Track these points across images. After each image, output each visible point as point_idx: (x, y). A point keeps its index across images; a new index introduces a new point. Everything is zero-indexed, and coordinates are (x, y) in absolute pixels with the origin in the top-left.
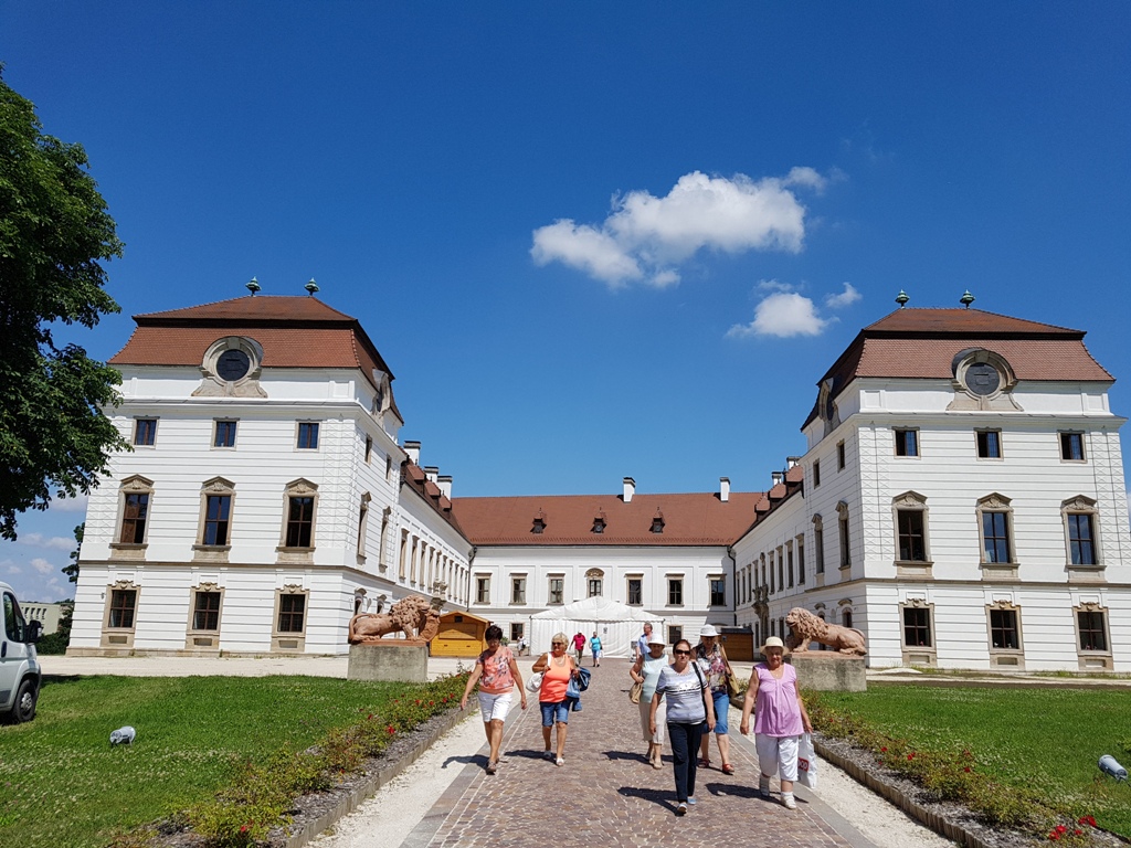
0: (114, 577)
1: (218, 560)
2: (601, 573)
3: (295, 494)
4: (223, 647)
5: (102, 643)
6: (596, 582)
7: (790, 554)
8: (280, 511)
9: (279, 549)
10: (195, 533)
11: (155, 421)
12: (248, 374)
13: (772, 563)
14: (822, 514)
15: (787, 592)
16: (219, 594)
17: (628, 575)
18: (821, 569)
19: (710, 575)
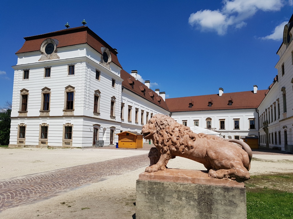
0: (19, 122)
1: (46, 115)
2: (211, 119)
3: (68, 91)
4: (49, 144)
5: (17, 143)
6: (209, 122)
7: (275, 107)
8: (64, 98)
9: (64, 111)
10: (40, 107)
11: (29, 71)
12: (54, 51)
13: (269, 112)
14: (285, 86)
15: (274, 122)
16: (47, 127)
17: (220, 119)
18: (285, 111)
19: (249, 119)
